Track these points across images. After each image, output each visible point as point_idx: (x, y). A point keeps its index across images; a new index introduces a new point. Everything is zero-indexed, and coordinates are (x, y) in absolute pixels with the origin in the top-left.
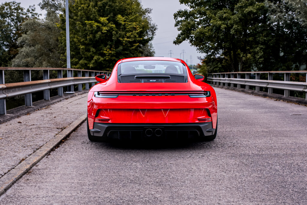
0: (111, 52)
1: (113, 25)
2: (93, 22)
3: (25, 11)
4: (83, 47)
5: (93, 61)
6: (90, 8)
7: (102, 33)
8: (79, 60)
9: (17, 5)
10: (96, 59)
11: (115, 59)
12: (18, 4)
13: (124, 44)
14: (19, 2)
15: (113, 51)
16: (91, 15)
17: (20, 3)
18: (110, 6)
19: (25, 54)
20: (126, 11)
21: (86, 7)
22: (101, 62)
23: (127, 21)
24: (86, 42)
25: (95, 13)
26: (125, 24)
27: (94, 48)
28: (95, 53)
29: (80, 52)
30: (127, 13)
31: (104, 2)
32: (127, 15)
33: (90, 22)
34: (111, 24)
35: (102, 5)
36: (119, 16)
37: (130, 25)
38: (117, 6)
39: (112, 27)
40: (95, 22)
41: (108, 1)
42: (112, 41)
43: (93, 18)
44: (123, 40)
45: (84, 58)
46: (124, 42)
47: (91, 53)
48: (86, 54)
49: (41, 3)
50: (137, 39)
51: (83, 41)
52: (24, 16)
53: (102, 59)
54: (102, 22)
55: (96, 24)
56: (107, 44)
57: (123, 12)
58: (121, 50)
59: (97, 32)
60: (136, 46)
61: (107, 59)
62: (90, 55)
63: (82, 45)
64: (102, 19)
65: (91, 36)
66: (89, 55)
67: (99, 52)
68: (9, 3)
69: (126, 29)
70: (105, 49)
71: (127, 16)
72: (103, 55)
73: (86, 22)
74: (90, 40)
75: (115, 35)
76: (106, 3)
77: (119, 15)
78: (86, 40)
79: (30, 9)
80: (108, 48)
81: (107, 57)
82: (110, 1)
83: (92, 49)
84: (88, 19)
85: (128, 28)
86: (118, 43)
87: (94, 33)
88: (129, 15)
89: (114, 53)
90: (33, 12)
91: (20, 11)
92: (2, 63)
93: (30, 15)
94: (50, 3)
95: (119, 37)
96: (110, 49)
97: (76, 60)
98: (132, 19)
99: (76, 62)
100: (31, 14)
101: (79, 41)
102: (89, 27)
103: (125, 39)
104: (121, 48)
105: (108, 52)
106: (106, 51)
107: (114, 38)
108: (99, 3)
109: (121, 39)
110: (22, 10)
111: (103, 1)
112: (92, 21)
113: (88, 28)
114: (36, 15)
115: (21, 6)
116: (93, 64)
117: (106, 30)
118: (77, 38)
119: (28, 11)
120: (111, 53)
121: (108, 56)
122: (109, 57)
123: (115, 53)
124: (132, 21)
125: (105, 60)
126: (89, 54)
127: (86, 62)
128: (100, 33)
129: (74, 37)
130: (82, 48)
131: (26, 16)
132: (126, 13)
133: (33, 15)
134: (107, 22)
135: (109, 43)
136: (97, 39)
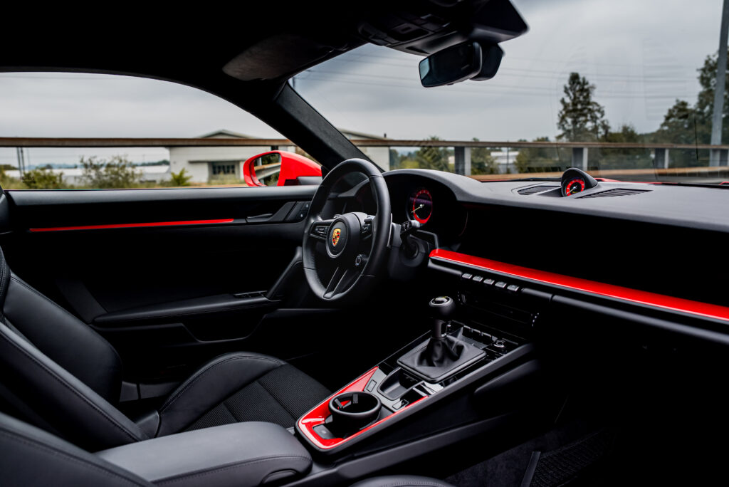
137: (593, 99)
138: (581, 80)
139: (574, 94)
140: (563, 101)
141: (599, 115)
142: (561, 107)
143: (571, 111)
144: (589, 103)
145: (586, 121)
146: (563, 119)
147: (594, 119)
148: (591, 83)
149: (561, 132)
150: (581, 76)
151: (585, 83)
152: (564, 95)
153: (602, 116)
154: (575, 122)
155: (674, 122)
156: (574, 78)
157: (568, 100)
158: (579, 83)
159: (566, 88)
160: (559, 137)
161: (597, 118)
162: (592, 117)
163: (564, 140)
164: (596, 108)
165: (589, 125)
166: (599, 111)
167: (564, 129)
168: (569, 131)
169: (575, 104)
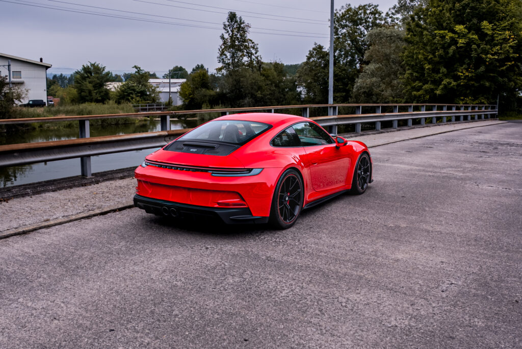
0: (467, 74)
1: (474, 36)
2: (447, 31)
3: (384, 15)
4: (430, 66)
5: (441, 87)
6: (444, 13)
7: (457, 47)
8: (424, 84)
9: (373, 8)
10: (445, 84)
11: (474, 84)
12: (375, 6)
13: (487, 63)
14: (376, 5)
15: (472, 72)
16: (444, 21)
17: (378, 6)
18: (472, 8)
19: (370, 73)
20: (498, 15)
21: (438, 11)
22: (452, 88)
23: (498, 29)
24: (435, 59)
25: (449, 20)
26: (493, 34)
27: (445, 67)
28: (446, 76)
29: (425, 73)
30: (499, 18)
31: (465, 4)
32: (498, 21)
33: (442, 32)
34: (473, 34)
35: (461, 8)
36: (485, 23)
37: (501, 35)
38: (483, 8)
39: (473, 38)
40: (448, 32)
41: (470, 1)
42: (470, 58)
43: (446, 26)
44: (487, 58)
45: (430, 82)
46: (488, 60)
47: (441, 75)
48: (434, 76)
49: (396, 5)
50: (511, 55)
51: (431, 58)
52: (383, 22)
53: (454, 83)
54: (458, 32)
55: (450, 34)
56: (464, 63)
57: (492, 16)
58: (483, 71)
59: (449, 46)
60: (508, 66)
61: (462, 83)
62: (439, 78)
63: (429, 64)
64: (459, 28)
65: (441, 52)
66: (437, 78)
67: (453, 73)
68: (365, 6)
69: (494, 42)
70: (460, 70)
71: (499, 23)
72: (456, 78)
73: (436, 32)
74: (440, 56)
75: (475, 49)
76: (467, 5)
77: (484, 21)
78: (435, 57)
79: (390, 13)
80: (465, 69)
81: (462, 81)
82: (473, 1)
83: (443, 70)
84: (441, 27)
85: (497, 40)
86: (480, 61)
87: (445, 47)
88: (502, 20)
89: (472, 76)
90: (394, 16)
91: (377, 16)
92: (349, 82)
93: (389, 20)
94: (408, 4)
95: (481, 53)
96: (467, 70)
97: (420, 84)
98: (504, 26)
99: (419, 86)
100: (391, 19)
101: (426, 59)
102: (440, 39)
103: (489, 56)
104: (482, 69)
105: (464, 74)
106: (462, 72)
107: (474, 54)
108: (457, 5)
109: (484, 56)
110: (380, 14)
111: (464, 2)
112: (445, 30)
113: (438, 41)
114: (397, 20)
115: (379, 9)
116: (442, 89)
117: (463, 43)
118: (424, 55)
119: (387, 14)
120: (468, 76)
121: (464, 79)
122: (465, 81)
123: (474, 76)
124: (504, 29)
125: (458, 85)
126: (437, 76)
127: (432, 87)
128: (453, 47)
129: (420, 53)
130: (427, 67)
131: (385, 22)
132: (497, 18)
133: (392, 21)
134: (466, 31)
135: (467, 61)
136: (450, 55)
137: (249, 36)
138: (238, 20)
139: (232, 31)
140: (222, 37)
141: (254, 52)
142: (221, 42)
143: (230, 47)
144: (245, 41)
145: (243, 56)
146: (222, 53)
147: (250, 55)
148: (246, 22)
149: (220, 65)
150: (238, 16)
151: (241, 23)
152: (224, 31)
153: (256, 53)
154: (233, 57)
155: (313, 61)
156: (232, 17)
157: (226, 36)
158: (236, 22)
159: (225, 25)
160: (220, 70)
161: (252, 54)
162: (247, 53)
163: (224, 72)
164: (251, 45)
165: (245, 59)
166: (253, 48)
167: (224, 62)
168: (228, 64)
169: (233, 41)
